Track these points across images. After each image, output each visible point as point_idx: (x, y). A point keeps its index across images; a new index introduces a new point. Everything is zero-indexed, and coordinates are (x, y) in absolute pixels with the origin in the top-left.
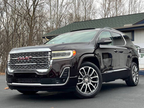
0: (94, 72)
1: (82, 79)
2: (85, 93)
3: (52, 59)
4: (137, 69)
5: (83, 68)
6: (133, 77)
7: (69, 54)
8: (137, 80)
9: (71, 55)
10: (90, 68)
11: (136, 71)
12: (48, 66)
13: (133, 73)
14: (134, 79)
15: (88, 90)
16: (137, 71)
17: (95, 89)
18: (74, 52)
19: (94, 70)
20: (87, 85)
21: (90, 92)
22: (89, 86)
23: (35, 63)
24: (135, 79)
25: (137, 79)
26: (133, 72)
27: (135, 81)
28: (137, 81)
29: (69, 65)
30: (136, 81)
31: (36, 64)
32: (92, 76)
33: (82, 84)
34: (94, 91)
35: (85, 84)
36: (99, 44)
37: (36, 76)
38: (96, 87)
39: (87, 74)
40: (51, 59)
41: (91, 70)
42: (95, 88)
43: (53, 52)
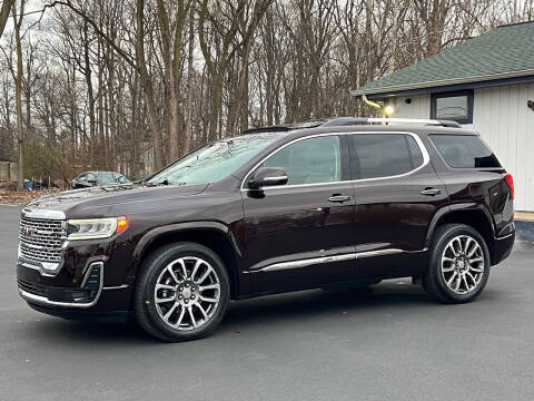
0: (211, 273)
1: (175, 288)
2: (178, 326)
3: (69, 238)
5: (181, 261)
9: (112, 229)
10: (200, 261)
15: (187, 319)
17: (207, 319)
18: (121, 222)
19: (210, 269)
20: (187, 305)
21: (191, 324)
22: (190, 309)
32: (202, 285)
33: (173, 302)
34: (202, 322)
35: (182, 302)
37: (38, 279)
38: (208, 314)
39: (189, 276)
40: (66, 240)
41: (203, 268)
42: (208, 316)
43: (71, 222)
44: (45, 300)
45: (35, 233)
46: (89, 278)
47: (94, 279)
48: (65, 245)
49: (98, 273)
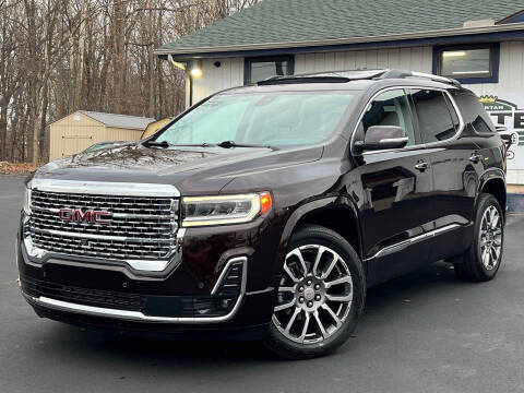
1: (293, 289)
2: (303, 340)
3: (184, 224)
4: (497, 217)
5: (297, 252)
6: (483, 248)
7: (247, 206)
8: (495, 257)
9: (254, 210)
10: (322, 249)
11: (494, 225)
12: (167, 250)
13: (484, 235)
14: (486, 257)
15: (313, 327)
16: (498, 225)
17: (339, 324)
18: (265, 200)
19: (337, 257)
20: (311, 310)
21: (320, 334)
22: (316, 315)
23: (121, 235)
24: (488, 255)
25: (498, 253)
26: (481, 232)
27: (486, 264)
28: (495, 263)
30: (491, 263)
31: (123, 238)
32: (328, 279)
33: (293, 308)
34: (332, 330)
35: (304, 306)
36: (360, 149)
37: (125, 285)
38: (341, 316)
39: (310, 270)
40: (180, 227)
41: (327, 257)
42: (340, 320)
43: (186, 200)
45: (103, 217)
46: (225, 281)
47: (232, 281)
48: (181, 233)
49: (240, 273)
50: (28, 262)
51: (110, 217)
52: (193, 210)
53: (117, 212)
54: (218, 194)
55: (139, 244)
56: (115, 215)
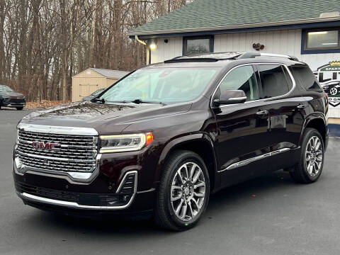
3: (101, 151)
4: (319, 143)
6: (308, 162)
7: (137, 142)
8: (317, 168)
9: (143, 143)
11: (317, 148)
12: (91, 166)
13: (308, 154)
14: (310, 168)
16: (319, 148)
18: (149, 137)
23: (65, 157)
24: (312, 167)
25: (319, 167)
26: (307, 152)
27: (311, 172)
28: (317, 172)
29: (137, 167)
30: (314, 172)
31: (67, 159)
37: (67, 187)
40: (98, 153)
43: (102, 137)
44: (75, 204)
45: (56, 147)
46: (124, 185)
47: (128, 185)
48: (99, 157)
49: (133, 180)
50: (17, 172)
51: (59, 147)
52: (106, 143)
53: (63, 144)
54: (121, 134)
55: (75, 163)
56: (62, 146)
